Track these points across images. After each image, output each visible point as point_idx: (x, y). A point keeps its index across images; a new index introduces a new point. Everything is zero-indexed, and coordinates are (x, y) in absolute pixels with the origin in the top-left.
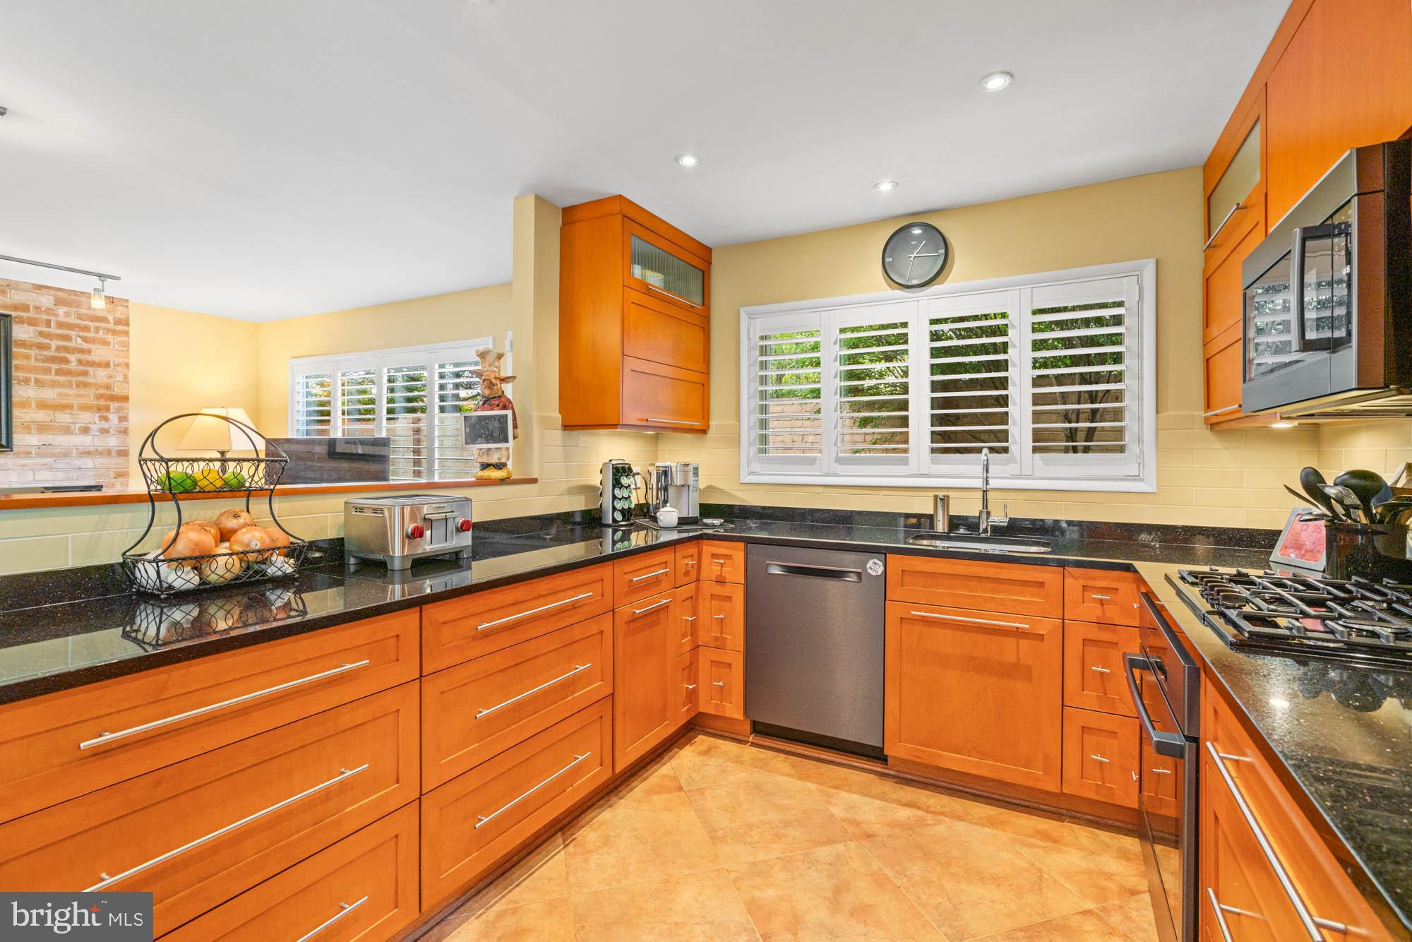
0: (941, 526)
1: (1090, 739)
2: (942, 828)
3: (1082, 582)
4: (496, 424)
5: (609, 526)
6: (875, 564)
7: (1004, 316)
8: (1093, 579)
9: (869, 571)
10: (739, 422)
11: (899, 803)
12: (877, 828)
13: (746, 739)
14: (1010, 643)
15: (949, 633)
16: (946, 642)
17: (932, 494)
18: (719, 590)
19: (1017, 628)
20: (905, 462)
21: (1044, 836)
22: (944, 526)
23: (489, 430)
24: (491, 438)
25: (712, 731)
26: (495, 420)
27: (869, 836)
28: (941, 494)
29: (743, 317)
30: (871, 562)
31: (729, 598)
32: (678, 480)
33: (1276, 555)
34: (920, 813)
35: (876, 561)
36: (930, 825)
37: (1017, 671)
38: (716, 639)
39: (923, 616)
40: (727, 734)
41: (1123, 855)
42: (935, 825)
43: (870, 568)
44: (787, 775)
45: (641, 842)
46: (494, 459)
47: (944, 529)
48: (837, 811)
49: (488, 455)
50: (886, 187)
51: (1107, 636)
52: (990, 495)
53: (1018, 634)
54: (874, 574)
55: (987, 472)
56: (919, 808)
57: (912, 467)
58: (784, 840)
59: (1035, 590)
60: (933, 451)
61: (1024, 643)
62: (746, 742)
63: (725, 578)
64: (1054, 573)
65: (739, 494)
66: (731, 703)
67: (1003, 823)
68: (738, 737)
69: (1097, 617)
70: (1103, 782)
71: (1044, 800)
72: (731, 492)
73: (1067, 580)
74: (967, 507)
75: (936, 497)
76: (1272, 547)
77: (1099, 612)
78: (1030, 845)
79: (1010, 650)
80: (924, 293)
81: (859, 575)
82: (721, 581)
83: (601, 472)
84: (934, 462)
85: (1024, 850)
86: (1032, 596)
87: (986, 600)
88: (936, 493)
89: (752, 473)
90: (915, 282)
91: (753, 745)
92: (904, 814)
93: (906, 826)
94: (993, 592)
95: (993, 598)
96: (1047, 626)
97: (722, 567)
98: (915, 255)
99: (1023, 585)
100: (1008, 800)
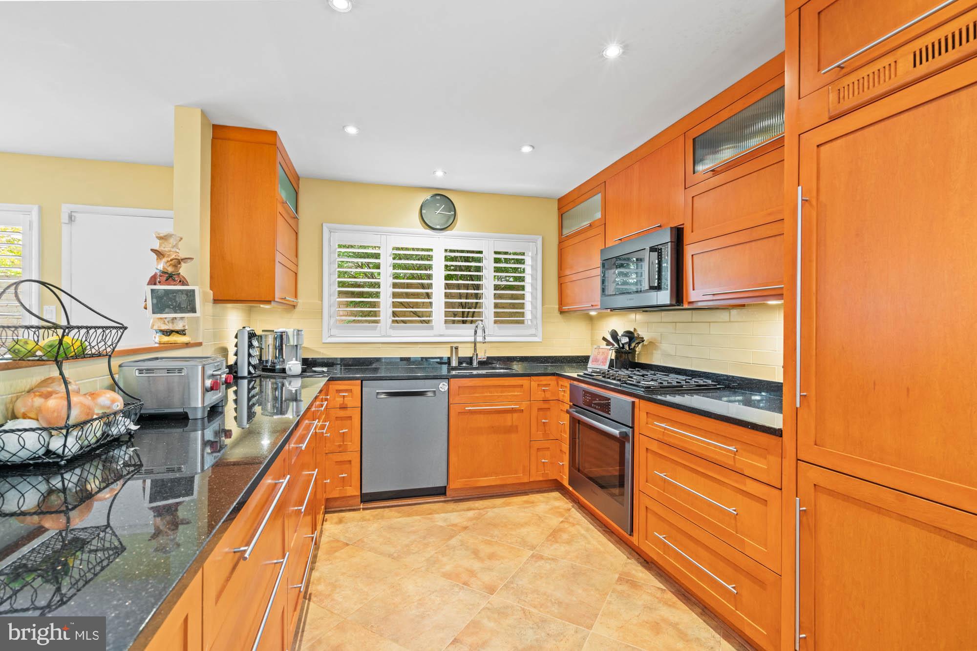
0: (454, 363)
1: (540, 453)
2: (491, 513)
3: (537, 383)
4: (184, 297)
5: (243, 378)
6: (444, 385)
7: (481, 252)
8: (541, 381)
9: (441, 389)
10: (322, 301)
11: (464, 510)
12: (465, 524)
13: (358, 507)
14: (509, 416)
15: (482, 416)
16: (482, 421)
17: (449, 346)
18: (342, 413)
19: (512, 408)
20: (432, 328)
21: (526, 502)
22: (456, 363)
23: (176, 302)
24: (178, 309)
25: (333, 510)
26: (183, 293)
27: (466, 528)
28: (455, 345)
29: (325, 230)
30: (441, 384)
31: (350, 418)
32: (293, 341)
33: (590, 365)
34: (476, 511)
35: (444, 383)
36: (485, 514)
37: (512, 429)
38: (340, 446)
39: (470, 410)
40: (344, 509)
41: (556, 499)
42: (487, 513)
43: (441, 388)
44: (400, 517)
45: (356, 577)
46: (179, 326)
47: (456, 364)
48: (441, 523)
49: (173, 323)
50: (439, 174)
51: (546, 406)
52: (478, 345)
53: (512, 411)
54: (443, 390)
55: (485, 333)
56: (474, 509)
57: (435, 331)
58: (430, 545)
59: (519, 389)
60: (446, 322)
61: (515, 415)
62: (359, 509)
63: (346, 405)
64: (527, 380)
65: (322, 351)
66: (351, 486)
67: (510, 503)
68: (353, 508)
69: (543, 398)
70: (544, 471)
71: (519, 489)
72: (316, 349)
73: (532, 382)
74: (466, 352)
75: (452, 347)
76: (588, 362)
77: (543, 396)
78: (527, 507)
79: (509, 419)
80: (441, 234)
81: (434, 392)
82: (343, 407)
83: (236, 337)
84: (447, 328)
85: (526, 510)
86: (518, 392)
87: (499, 397)
88: (452, 345)
89: (331, 336)
90: (438, 227)
91: (364, 509)
92: (471, 514)
93: (477, 518)
94: (502, 393)
95: (502, 395)
96: (524, 405)
97: (344, 398)
98: (438, 212)
99: (514, 387)
100: (505, 494)
